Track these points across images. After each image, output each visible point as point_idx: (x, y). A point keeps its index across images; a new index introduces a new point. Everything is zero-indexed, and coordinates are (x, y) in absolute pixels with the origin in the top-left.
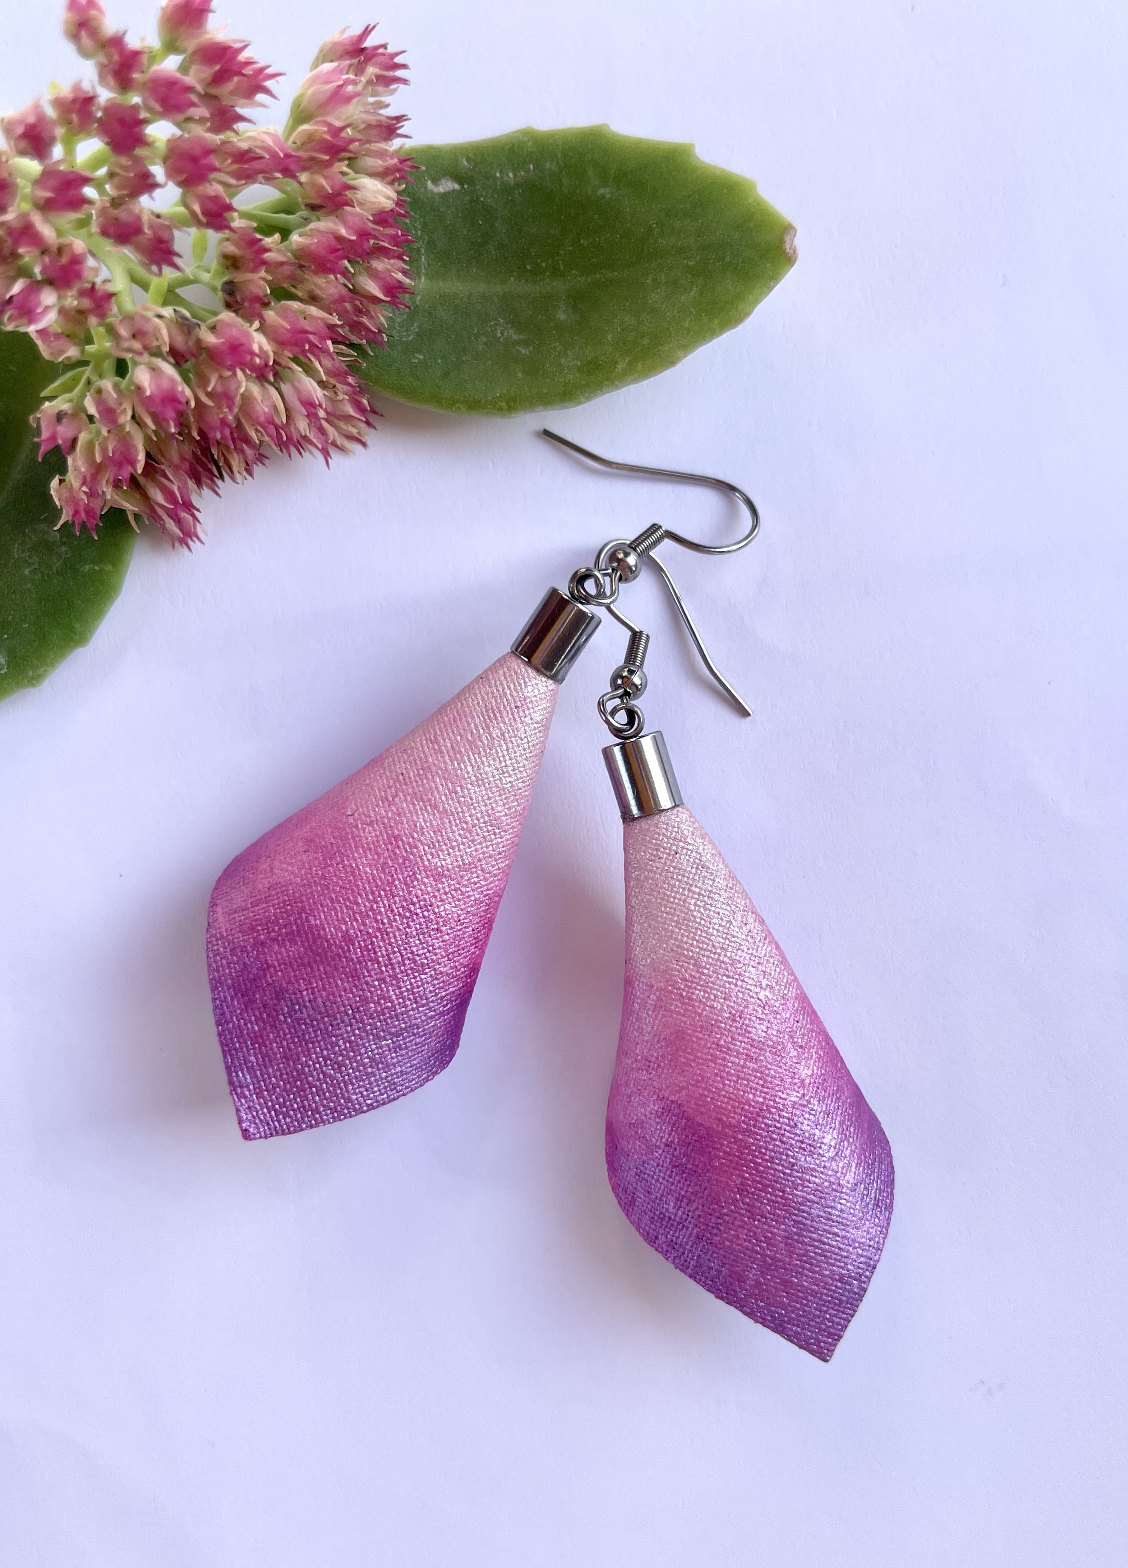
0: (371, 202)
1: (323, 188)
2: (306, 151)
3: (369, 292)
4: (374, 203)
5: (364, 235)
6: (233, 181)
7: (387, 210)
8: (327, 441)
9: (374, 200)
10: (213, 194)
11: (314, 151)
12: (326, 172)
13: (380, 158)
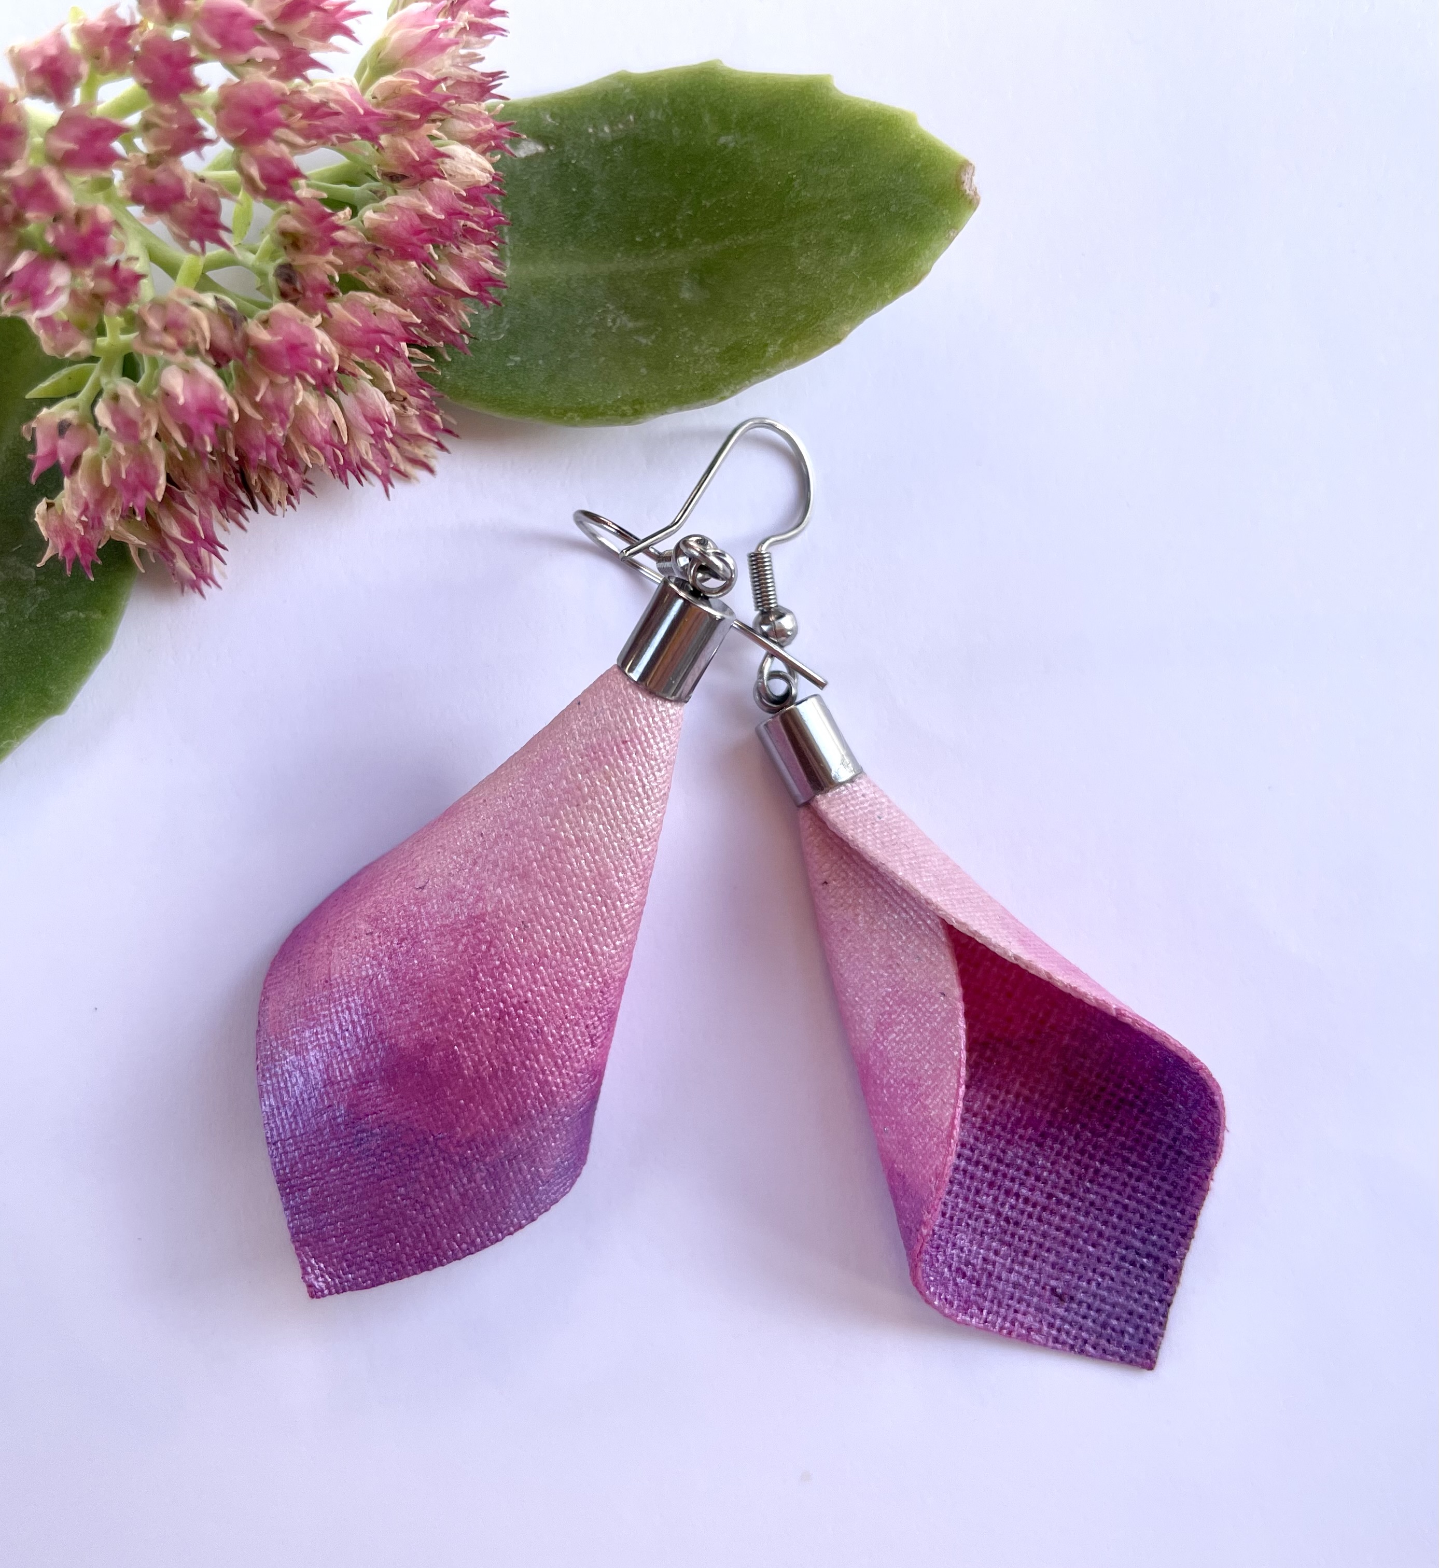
0: (462, 174)
1: (408, 154)
2: (388, 107)
3: (453, 284)
4: (467, 176)
5: (453, 213)
6: (300, 141)
7: (482, 184)
8: (388, 466)
9: (466, 171)
10: (276, 155)
11: (401, 107)
12: (411, 135)
13: (473, 123)
